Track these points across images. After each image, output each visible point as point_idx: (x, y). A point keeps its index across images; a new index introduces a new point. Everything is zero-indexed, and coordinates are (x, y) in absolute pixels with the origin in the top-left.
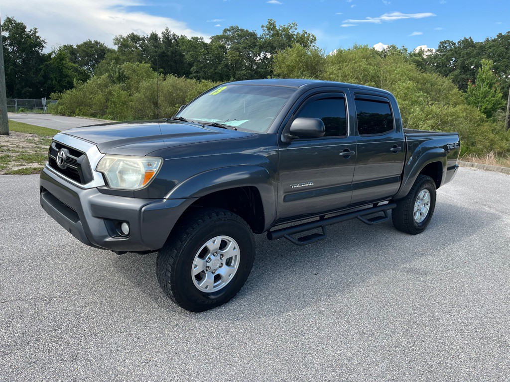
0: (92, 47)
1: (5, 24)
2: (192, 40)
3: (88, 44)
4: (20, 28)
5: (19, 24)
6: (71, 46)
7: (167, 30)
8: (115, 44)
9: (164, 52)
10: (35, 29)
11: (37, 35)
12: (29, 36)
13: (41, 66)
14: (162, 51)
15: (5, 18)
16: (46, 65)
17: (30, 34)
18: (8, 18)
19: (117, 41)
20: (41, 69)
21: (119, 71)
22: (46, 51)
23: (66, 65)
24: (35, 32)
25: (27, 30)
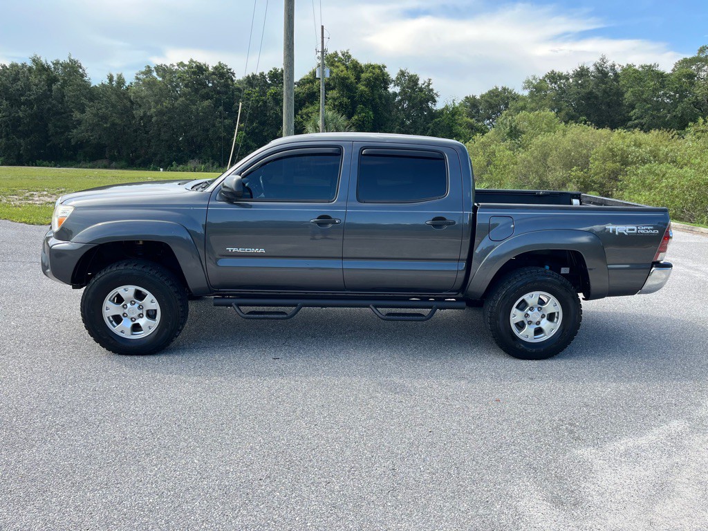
0: (497, 96)
1: (397, 78)
2: (640, 69)
3: (493, 93)
4: (413, 80)
5: (412, 76)
6: (474, 97)
7: (602, 59)
8: (525, 88)
9: (591, 93)
10: (430, 80)
11: (431, 87)
12: (421, 90)
13: (430, 125)
14: (587, 91)
15: (398, 71)
16: (436, 123)
17: (423, 86)
18: (401, 71)
19: (528, 84)
20: (429, 128)
21: (511, 124)
22: (439, 106)
23: (459, 122)
24: (429, 84)
25: (420, 82)
